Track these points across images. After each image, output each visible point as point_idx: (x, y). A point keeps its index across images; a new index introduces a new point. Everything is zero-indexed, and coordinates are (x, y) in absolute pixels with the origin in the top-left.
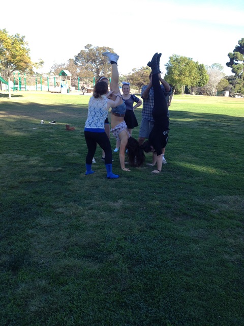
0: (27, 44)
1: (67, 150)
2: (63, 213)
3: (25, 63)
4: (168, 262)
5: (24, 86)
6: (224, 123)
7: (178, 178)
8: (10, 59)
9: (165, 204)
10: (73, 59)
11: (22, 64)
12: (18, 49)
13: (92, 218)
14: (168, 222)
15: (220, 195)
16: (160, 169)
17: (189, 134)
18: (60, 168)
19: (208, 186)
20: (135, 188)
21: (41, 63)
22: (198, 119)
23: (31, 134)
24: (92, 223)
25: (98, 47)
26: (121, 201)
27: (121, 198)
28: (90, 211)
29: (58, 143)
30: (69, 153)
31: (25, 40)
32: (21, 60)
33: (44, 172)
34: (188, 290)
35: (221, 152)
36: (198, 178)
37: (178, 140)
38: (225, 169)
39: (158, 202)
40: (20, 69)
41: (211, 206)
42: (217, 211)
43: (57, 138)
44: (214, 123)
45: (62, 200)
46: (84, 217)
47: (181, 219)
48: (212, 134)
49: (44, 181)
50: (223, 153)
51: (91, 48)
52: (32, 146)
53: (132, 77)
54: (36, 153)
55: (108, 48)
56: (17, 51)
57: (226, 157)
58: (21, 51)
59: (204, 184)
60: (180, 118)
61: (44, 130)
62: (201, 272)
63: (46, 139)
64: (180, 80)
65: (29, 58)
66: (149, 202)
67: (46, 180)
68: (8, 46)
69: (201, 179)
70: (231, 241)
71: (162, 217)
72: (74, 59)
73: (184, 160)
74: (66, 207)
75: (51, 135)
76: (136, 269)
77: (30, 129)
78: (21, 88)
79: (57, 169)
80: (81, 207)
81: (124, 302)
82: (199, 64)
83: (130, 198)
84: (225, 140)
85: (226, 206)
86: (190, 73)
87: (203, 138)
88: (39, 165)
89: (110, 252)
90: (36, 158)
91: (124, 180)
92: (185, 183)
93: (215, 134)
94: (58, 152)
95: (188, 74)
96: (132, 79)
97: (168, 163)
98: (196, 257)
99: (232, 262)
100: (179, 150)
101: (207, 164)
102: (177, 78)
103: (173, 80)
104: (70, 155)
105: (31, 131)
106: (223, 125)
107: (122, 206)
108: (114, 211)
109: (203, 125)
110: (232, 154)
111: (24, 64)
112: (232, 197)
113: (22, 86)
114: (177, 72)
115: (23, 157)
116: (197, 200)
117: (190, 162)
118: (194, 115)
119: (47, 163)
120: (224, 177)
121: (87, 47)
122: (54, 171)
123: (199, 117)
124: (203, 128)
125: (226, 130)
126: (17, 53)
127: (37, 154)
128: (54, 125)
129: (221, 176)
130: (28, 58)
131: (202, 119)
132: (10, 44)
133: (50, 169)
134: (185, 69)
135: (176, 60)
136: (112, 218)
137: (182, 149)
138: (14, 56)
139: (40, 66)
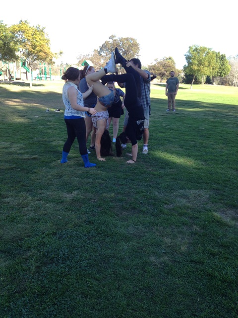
0: (48, 35)
1: (54, 138)
2: (8, 203)
3: (45, 53)
4: (85, 261)
5: (49, 76)
6: (232, 114)
7: (150, 169)
8: (31, 49)
9: (120, 197)
10: (97, 50)
11: (41, 54)
12: (38, 39)
13: (34, 210)
14: (112, 216)
15: (184, 188)
16: (135, 160)
17: (188, 124)
18: (36, 156)
19: (176, 179)
20: (98, 179)
21: (61, 53)
22: (207, 109)
23: (30, 121)
24: (32, 215)
25: (122, 38)
26: (75, 192)
27: (79, 188)
28: (37, 202)
29: (50, 131)
30: (55, 140)
31: (45, 30)
32: (41, 51)
33: (17, 159)
34: (86, 297)
35: (212, 143)
36: (171, 170)
37: (172, 129)
38: (206, 161)
39: (113, 194)
40: (41, 59)
41: (168, 200)
42: (171, 206)
43: (52, 126)
44: (222, 114)
45: (16, 189)
46: (26, 209)
47: (127, 214)
48: (212, 124)
49: (12, 169)
50: (213, 144)
51: (115, 39)
52: (22, 134)
53: (154, 67)
54: (23, 140)
55: (132, 39)
56: (37, 41)
57: (214, 149)
58: (41, 42)
59: (172, 177)
60: (189, 108)
61: (44, 118)
62: (113, 276)
63: (41, 127)
64: (199, 70)
65: (49, 49)
66: (104, 195)
67: (14, 167)
68: (29, 36)
69: (173, 172)
70: (168, 240)
71: (107, 211)
72: (99, 50)
73: (166, 151)
74: (16, 196)
75: (48, 123)
76: (45, 269)
77: (31, 117)
78: (46, 78)
79: (33, 157)
80: (30, 198)
81: (8, 307)
82: (221, 55)
83: (87, 190)
84: (222, 131)
85: (184, 201)
86: (209, 63)
87: (200, 128)
88: (18, 152)
89: (29, 247)
90: (18, 145)
91: (93, 171)
92: (154, 175)
93: (216, 124)
94: (44, 140)
95: (207, 64)
96: (154, 69)
97: (148, 154)
98: (118, 258)
99: (155, 265)
100: (167, 140)
101: (189, 156)
102: (196, 68)
103: (191, 70)
104: (54, 143)
105: (31, 119)
106: (231, 115)
107: (74, 197)
108: (61, 203)
109: (209, 115)
110: (221, 145)
111: (43, 54)
112: (196, 191)
113: (47, 76)
114: (196, 62)
115: (7, 144)
116: (157, 193)
117: (172, 153)
118: (205, 105)
119: (27, 150)
120: (199, 169)
121: (111, 37)
122: (29, 159)
123: (210, 107)
124: (206, 119)
125: (230, 120)
126: (37, 44)
127: (22, 142)
128: (58, 113)
129: (195, 168)
130: (47, 48)
131: (212, 109)
132: (31, 35)
133: (26, 156)
134: (205, 59)
135: (196, 49)
136: (56, 210)
137: (171, 139)
138: (34, 47)
139: (59, 56)
